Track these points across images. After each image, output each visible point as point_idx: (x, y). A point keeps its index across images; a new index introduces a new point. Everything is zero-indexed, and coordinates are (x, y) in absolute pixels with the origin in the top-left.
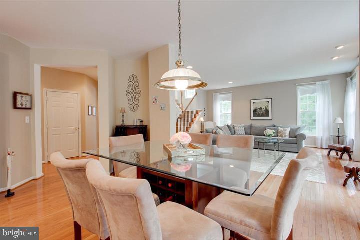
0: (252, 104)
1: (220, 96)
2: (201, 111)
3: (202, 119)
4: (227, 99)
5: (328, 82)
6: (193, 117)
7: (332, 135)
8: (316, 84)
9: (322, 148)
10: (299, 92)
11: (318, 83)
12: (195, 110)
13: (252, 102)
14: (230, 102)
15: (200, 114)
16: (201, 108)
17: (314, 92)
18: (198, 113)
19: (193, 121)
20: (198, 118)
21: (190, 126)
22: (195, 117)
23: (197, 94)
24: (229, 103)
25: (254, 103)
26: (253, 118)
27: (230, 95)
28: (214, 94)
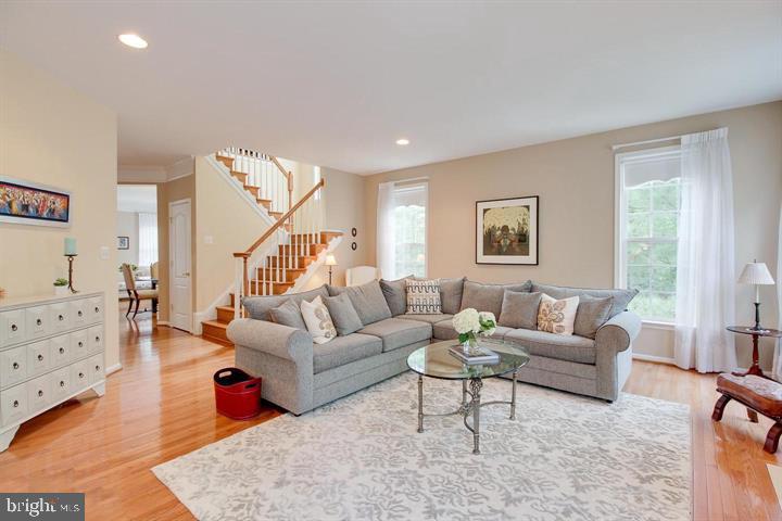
0: (480, 212)
1: (397, 192)
3: (331, 260)
4: (416, 200)
5: (723, 132)
6: (305, 251)
7: (732, 323)
8: (678, 142)
9: (693, 370)
10: (622, 173)
11: (685, 139)
13: (481, 207)
14: (423, 208)
15: (334, 243)
17: (672, 171)
18: (324, 241)
19: (302, 266)
20: (322, 255)
22: (313, 253)
23: (322, 183)
24: (419, 212)
25: (485, 211)
26: (482, 258)
27: (421, 188)
28: (381, 186)
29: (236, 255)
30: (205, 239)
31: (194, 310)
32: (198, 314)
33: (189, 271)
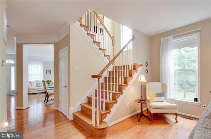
1: (172, 41)
2: (142, 65)
3: (143, 79)
4: (190, 44)
6: (127, 74)
12: (130, 62)
15: (139, 69)
16: (141, 61)
18: (135, 69)
19: (126, 82)
20: (135, 76)
21: (120, 90)
22: (130, 75)
23: (134, 38)
28: (162, 39)
29: (93, 77)
30: (75, 68)
31: (69, 106)
32: (71, 108)
33: (67, 85)
